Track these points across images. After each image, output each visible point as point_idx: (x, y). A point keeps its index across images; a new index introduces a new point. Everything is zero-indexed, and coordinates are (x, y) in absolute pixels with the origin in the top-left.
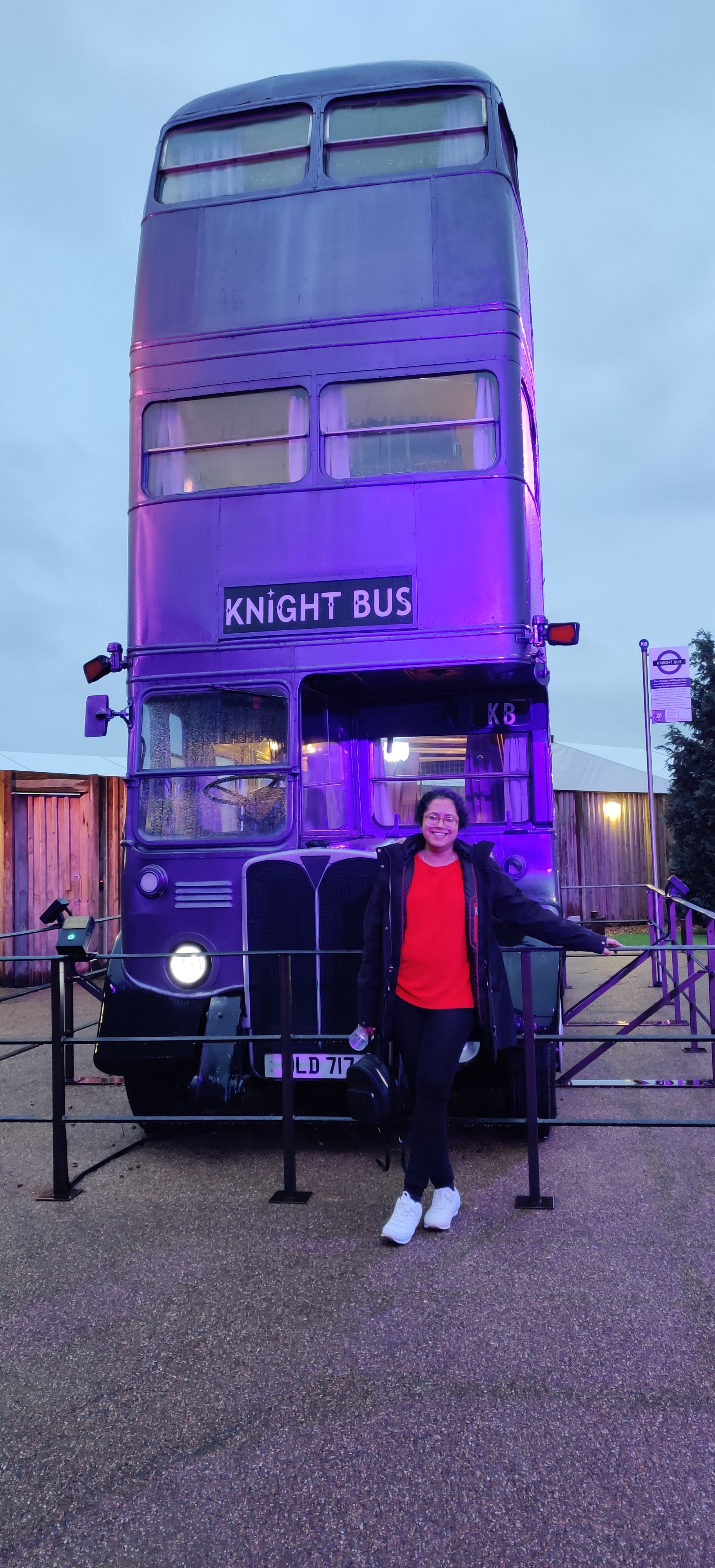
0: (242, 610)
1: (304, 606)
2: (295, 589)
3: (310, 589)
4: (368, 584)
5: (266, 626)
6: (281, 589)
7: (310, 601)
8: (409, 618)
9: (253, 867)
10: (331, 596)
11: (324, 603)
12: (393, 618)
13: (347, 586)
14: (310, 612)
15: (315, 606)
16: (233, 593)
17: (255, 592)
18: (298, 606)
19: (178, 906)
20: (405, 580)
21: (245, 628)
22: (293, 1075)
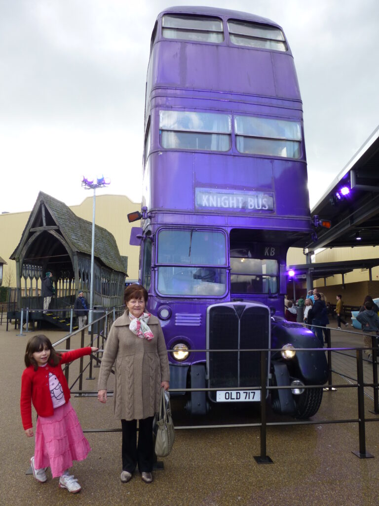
7: (233, 200)
9: (212, 309)
10: (240, 199)
11: (238, 201)
15: (235, 202)
18: (229, 201)
19: (176, 324)
22: (230, 400)
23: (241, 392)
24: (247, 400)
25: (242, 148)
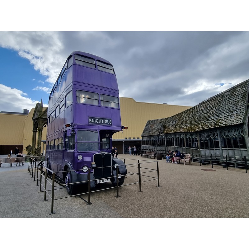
0: (91, 120)
1: (99, 121)
2: (98, 119)
3: (100, 119)
4: (107, 119)
5: (95, 123)
6: (96, 118)
7: (100, 120)
8: (111, 124)
9: (95, 155)
10: (103, 120)
11: (102, 121)
12: (109, 124)
13: (104, 119)
14: (100, 122)
15: (101, 121)
16: (90, 118)
18: (98, 121)
19: (84, 161)
20: (111, 119)
21: (92, 123)
22: (101, 183)
23: (104, 180)
24: (106, 182)
25: (102, 104)
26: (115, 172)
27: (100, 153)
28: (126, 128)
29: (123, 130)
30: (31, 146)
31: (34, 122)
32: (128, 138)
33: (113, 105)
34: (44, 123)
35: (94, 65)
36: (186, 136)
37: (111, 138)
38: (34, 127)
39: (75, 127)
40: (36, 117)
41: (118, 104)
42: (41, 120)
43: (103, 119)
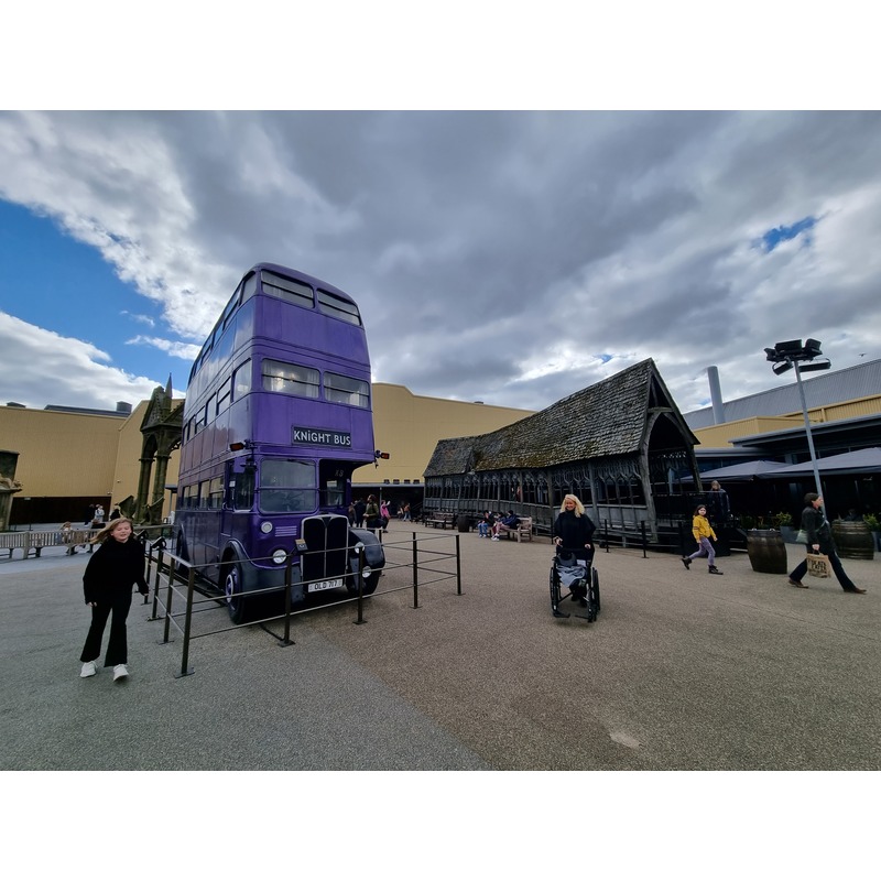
0: (300, 435)
2: (317, 431)
3: (322, 432)
4: (339, 434)
5: (308, 442)
6: (312, 431)
7: (321, 436)
8: (350, 446)
9: (306, 521)
10: (328, 435)
11: (325, 437)
12: (345, 445)
13: (333, 433)
14: (321, 439)
15: (323, 438)
16: (297, 429)
17: (304, 430)
18: (318, 437)
20: (349, 435)
21: (301, 441)
23: (327, 582)
24: (331, 587)
25: (328, 397)
26: (355, 561)
27: (319, 517)
28: (386, 456)
29: (379, 460)
30: (135, 498)
31: (145, 438)
32: (391, 482)
33: (355, 400)
34: (173, 440)
35: (311, 302)
36: (524, 476)
37: (348, 481)
38: (145, 449)
39: (255, 451)
40: (151, 423)
41: (369, 397)
42: (166, 431)
43: (328, 432)
